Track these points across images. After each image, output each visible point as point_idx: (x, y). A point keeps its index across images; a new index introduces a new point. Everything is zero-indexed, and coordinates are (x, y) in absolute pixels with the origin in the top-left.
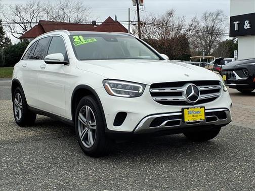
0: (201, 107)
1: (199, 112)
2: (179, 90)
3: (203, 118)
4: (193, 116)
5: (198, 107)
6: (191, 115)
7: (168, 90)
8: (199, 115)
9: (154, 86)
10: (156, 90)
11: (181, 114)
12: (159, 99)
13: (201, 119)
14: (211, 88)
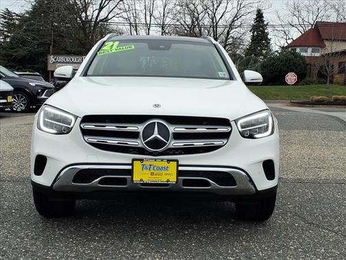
0: (169, 161)
1: (166, 169)
2: (131, 128)
4: (152, 174)
5: (162, 160)
6: (147, 171)
7: (111, 127)
8: (164, 172)
9: (87, 119)
10: (91, 126)
11: (130, 167)
12: (94, 140)
13: (168, 181)
14: (201, 129)
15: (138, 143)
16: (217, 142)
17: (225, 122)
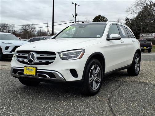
0: (33, 67)
1: (32, 70)
3: (35, 74)
4: (29, 72)
5: (32, 67)
6: (28, 71)
7: (21, 55)
8: (32, 71)
11: (23, 69)
13: (33, 74)
14: (45, 56)
15: (26, 60)
16: (50, 61)
17: (54, 53)
